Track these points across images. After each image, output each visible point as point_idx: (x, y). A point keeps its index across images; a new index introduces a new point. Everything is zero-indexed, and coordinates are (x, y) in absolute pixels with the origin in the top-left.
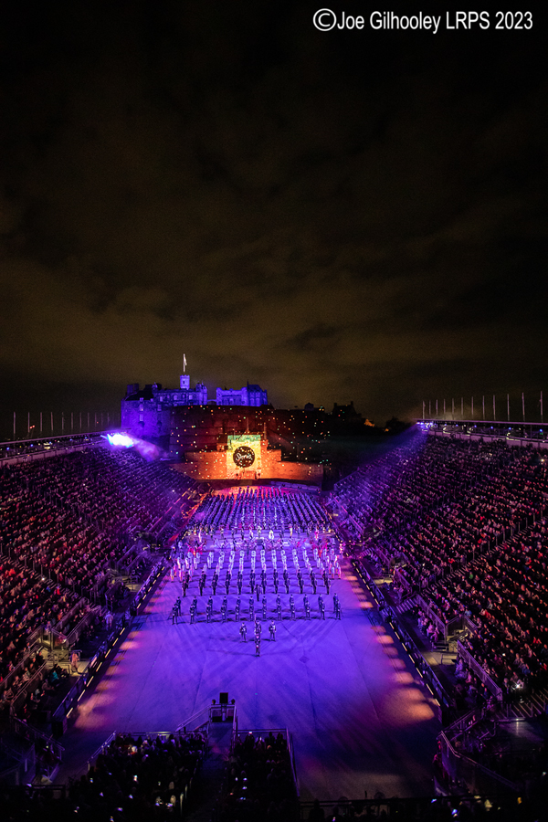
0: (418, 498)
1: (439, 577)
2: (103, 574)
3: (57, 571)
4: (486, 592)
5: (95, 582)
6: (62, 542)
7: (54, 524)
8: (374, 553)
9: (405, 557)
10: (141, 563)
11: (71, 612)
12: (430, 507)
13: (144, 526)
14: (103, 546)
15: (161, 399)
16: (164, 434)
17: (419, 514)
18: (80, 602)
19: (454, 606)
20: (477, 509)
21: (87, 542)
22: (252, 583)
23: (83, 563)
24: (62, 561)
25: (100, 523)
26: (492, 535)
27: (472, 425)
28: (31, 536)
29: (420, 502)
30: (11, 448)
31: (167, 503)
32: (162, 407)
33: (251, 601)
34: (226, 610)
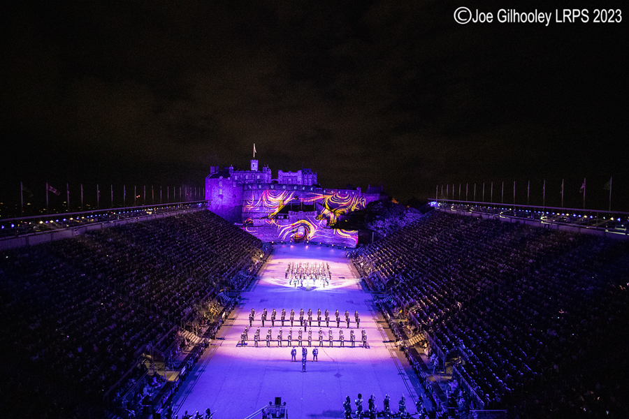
0: (429, 259)
2: (190, 308)
3: (156, 305)
4: (477, 331)
5: (184, 313)
6: (160, 283)
8: (394, 299)
9: (418, 303)
10: (219, 301)
11: (167, 335)
12: (438, 266)
13: (222, 273)
14: (191, 287)
15: (236, 178)
16: (238, 205)
17: (430, 271)
18: (174, 328)
19: (452, 339)
20: (474, 269)
21: (179, 284)
22: (301, 318)
23: (175, 300)
24: (160, 298)
25: (189, 271)
26: (484, 288)
27: (474, 205)
28: (137, 278)
29: (430, 262)
30: (122, 212)
31: (239, 258)
32: (237, 184)
33: (300, 332)
34: (281, 338)
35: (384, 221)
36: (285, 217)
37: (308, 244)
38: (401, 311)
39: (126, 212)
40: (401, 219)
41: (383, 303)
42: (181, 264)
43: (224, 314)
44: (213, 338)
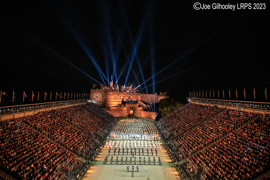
0: (188, 125)
1: (195, 152)
2: (82, 147)
3: (67, 145)
4: (211, 158)
5: (79, 149)
6: (69, 136)
7: (67, 129)
8: (173, 143)
9: (183, 145)
10: (95, 143)
12: (192, 128)
13: (96, 131)
14: (83, 137)
15: (104, 89)
16: (104, 101)
17: (188, 130)
18: (74, 156)
19: (200, 162)
20: (208, 129)
21: (78, 136)
22: (131, 152)
23: (76, 143)
24: (69, 142)
25: (82, 130)
26: (213, 138)
27: (206, 100)
28: (60, 133)
29: (188, 126)
30: (55, 104)
31: (104, 124)
32: (104, 92)
33: (131, 158)
34: (122, 160)
35: (167, 107)
36: (124, 106)
37: (134, 118)
38: (176, 148)
39: (56, 104)
40: (175, 106)
41: (168, 145)
42: (79, 127)
43: (97, 149)
44: (92, 160)
